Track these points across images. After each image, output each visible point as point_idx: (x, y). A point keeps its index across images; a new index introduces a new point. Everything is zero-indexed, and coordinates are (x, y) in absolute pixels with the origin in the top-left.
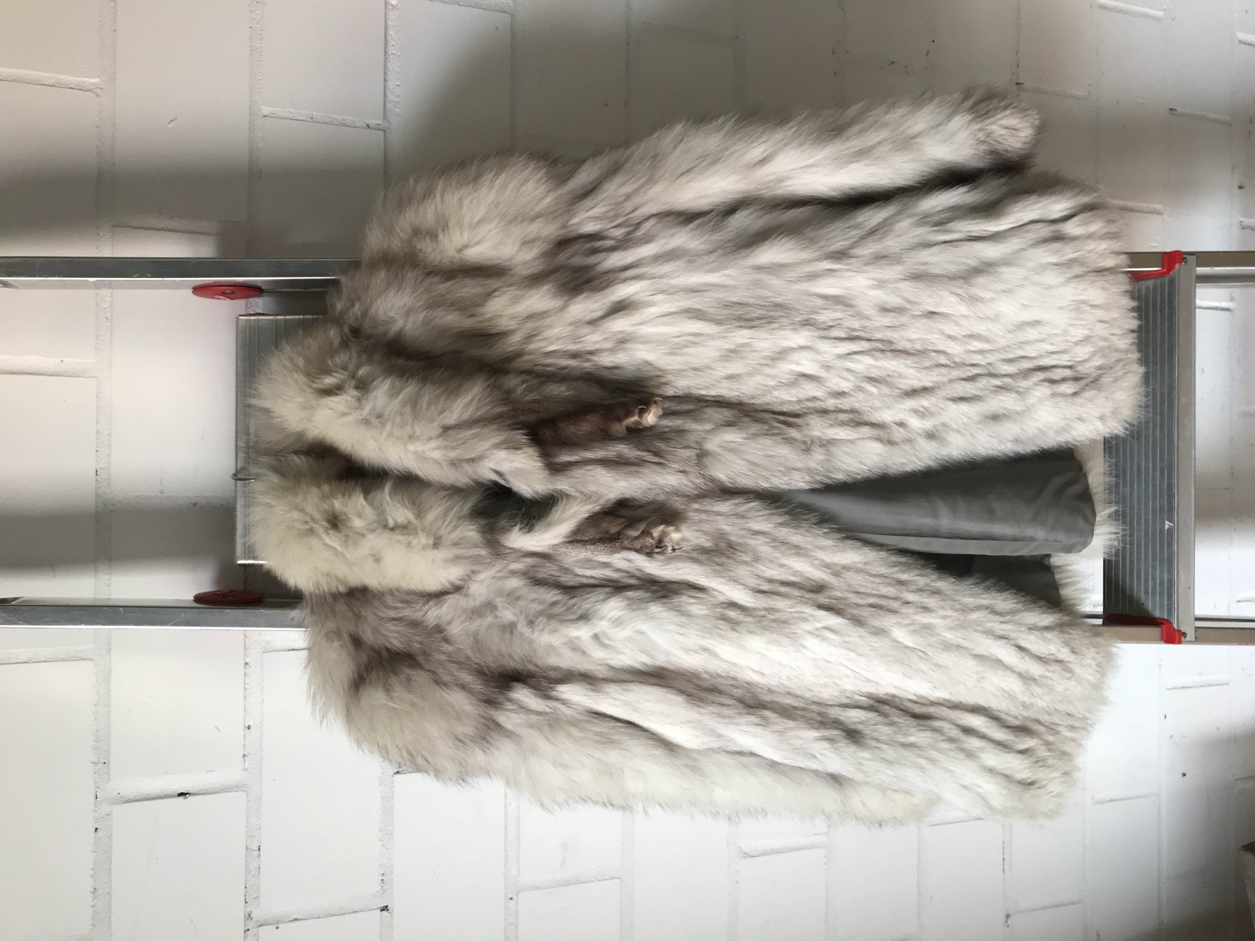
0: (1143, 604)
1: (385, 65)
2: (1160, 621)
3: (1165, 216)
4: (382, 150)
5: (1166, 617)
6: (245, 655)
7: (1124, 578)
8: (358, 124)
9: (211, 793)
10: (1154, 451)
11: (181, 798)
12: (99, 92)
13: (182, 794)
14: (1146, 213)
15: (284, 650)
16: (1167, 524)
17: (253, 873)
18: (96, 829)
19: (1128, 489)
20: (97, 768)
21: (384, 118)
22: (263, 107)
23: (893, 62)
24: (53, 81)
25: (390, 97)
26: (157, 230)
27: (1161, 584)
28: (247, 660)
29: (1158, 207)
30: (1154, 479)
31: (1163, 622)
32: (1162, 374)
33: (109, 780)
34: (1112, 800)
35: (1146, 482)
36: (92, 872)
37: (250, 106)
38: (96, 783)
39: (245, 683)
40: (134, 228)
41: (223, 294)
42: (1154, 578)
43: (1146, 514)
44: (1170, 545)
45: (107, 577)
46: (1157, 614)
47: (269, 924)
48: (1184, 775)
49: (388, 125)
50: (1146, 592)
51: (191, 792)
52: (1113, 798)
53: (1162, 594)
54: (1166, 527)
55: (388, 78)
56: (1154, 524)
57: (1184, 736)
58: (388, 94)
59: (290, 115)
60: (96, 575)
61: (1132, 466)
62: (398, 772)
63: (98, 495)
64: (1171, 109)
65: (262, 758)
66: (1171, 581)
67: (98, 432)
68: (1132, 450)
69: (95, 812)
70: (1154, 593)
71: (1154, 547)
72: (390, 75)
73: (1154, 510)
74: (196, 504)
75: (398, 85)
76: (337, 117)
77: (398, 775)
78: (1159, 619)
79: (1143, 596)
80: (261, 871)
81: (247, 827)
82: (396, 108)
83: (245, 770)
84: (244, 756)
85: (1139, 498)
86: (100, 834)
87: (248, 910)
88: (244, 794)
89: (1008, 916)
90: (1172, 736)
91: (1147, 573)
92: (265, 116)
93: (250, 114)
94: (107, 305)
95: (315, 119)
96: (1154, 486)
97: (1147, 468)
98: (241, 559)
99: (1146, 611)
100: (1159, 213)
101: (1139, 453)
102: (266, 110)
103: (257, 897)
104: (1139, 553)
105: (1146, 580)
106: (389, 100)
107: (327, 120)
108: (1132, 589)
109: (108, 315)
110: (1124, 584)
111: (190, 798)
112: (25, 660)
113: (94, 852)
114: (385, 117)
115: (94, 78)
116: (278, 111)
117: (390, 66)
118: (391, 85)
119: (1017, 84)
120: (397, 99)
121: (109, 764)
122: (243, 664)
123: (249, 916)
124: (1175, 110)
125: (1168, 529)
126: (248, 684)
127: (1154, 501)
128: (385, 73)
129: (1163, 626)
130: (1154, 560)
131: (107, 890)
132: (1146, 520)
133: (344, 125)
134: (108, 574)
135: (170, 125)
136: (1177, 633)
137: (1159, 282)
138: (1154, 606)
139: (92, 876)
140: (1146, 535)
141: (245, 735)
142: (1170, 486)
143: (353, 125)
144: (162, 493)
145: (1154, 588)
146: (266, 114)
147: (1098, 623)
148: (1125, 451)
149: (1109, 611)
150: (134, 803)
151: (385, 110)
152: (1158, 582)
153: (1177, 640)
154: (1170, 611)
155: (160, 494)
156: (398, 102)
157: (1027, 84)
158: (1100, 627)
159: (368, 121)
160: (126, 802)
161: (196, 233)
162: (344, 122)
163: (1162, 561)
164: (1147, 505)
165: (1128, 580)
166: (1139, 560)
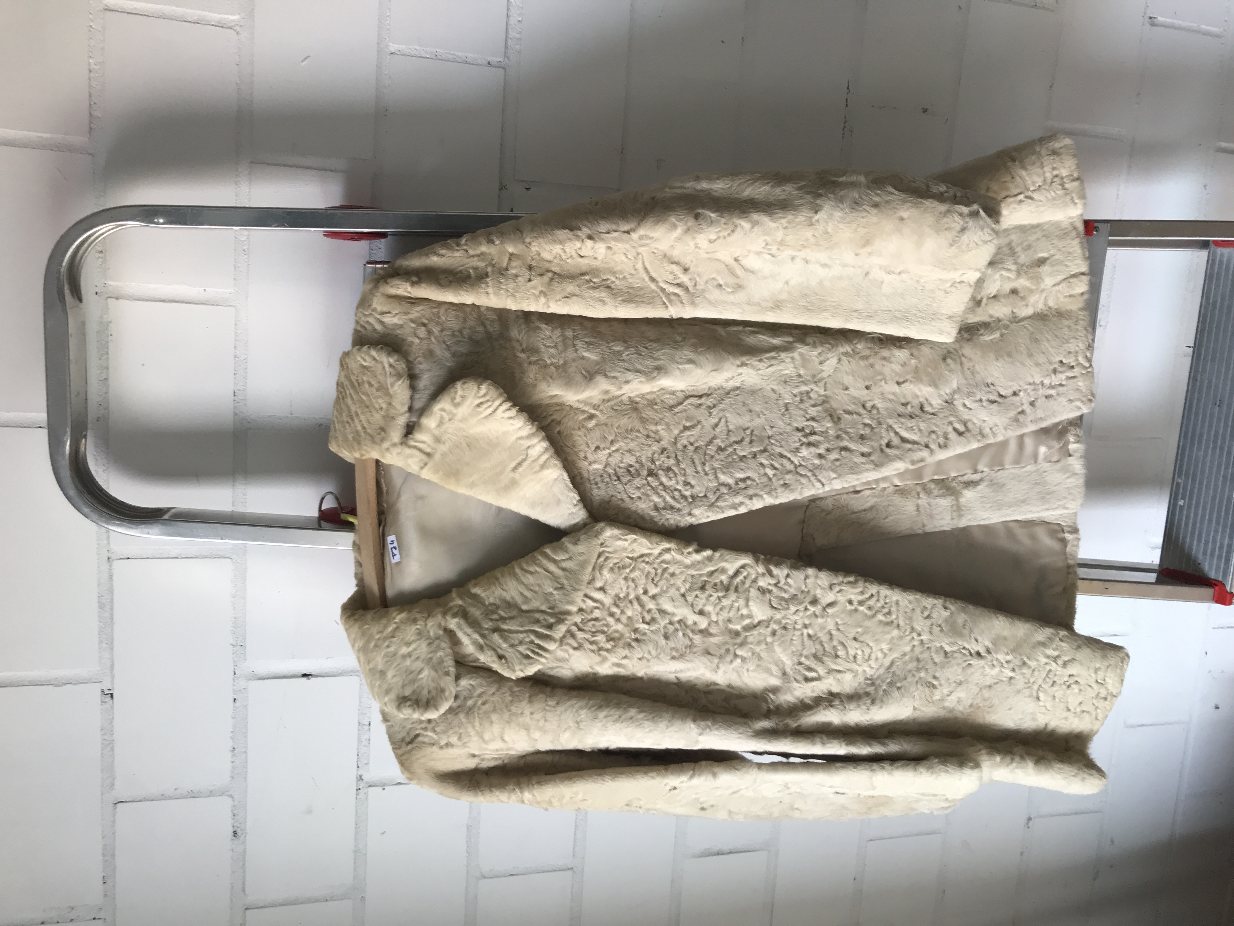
0: (1199, 564)
1: (508, 1)
2: (1213, 582)
4: (502, 88)
5: (1220, 579)
7: (1184, 537)
8: (480, 62)
9: (330, 676)
11: (306, 679)
12: (238, 29)
13: (305, 675)
17: (364, 744)
18: (235, 699)
19: (1202, 453)
20: (235, 649)
22: (391, 44)
24: (196, 18)
25: (512, 34)
27: (1221, 547)
31: (1217, 583)
33: (245, 660)
34: (1143, 725)
35: (1222, 449)
36: (231, 735)
37: (378, 43)
38: (234, 662)
40: (269, 164)
42: (1214, 541)
43: (1217, 480)
45: (243, 487)
46: (1212, 575)
47: (377, 786)
48: (1217, 707)
49: (508, 62)
50: (1205, 553)
51: (313, 674)
52: (1144, 723)
53: (1220, 557)
55: (510, 14)
56: (1223, 491)
57: (1222, 672)
58: (510, 30)
59: (415, 52)
60: (234, 485)
61: (1209, 431)
63: (235, 414)
67: (236, 357)
68: (1212, 415)
69: (234, 685)
70: (1212, 555)
71: (1219, 512)
72: (513, 11)
75: (519, 21)
76: (459, 54)
78: (1214, 580)
79: (1200, 557)
80: (371, 743)
81: (360, 706)
82: (517, 44)
85: (1212, 462)
86: (238, 703)
87: (360, 773)
88: (358, 678)
89: (1030, 819)
90: (1210, 671)
91: (1208, 535)
92: (392, 53)
93: (378, 52)
94: (244, 238)
95: (440, 57)
97: (1224, 436)
99: (1201, 571)
101: (1219, 419)
102: (393, 47)
103: (367, 764)
104: (1203, 516)
105: (1207, 543)
106: (510, 36)
107: (450, 56)
108: (1190, 548)
109: (245, 248)
110: (1184, 543)
111: (313, 680)
112: (176, 556)
113: (233, 718)
114: (506, 55)
115: (233, 14)
116: (403, 47)
118: (513, 21)
119: (1151, 18)
120: (518, 36)
121: (245, 647)
123: (360, 778)
127: (1226, 469)
128: (508, 9)
129: (1217, 588)
130: (1218, 523)
131: (244, 750)
132: (1216, 485)
133: (466, 62)
134: (244, 484)
135: (304, 63)
136: (1228, 596)
138: (1210, 567)
139: (232, 738)
140: (1214, 498)
143: (475, 63)
145: (1213, 550)
146: (393, 51)
147: (1152, 577)
148: (1204, 415)
149: (1165, 567)
150: (266, 680)
151: (506, 47)
152: (1218, 544)
153: (1227, 602)
154: (1225, 574)
155: (290, 416)
156: (519, 39)
157: (1160, 19)
158: (1153, 581)
159: (489, 59)
160: (259, 679)
161: (325, 170)
162: (467, 60)
163: (1225, 527)
164: (1218, 471)
165: (1188, 539)
166: (1202, 521)
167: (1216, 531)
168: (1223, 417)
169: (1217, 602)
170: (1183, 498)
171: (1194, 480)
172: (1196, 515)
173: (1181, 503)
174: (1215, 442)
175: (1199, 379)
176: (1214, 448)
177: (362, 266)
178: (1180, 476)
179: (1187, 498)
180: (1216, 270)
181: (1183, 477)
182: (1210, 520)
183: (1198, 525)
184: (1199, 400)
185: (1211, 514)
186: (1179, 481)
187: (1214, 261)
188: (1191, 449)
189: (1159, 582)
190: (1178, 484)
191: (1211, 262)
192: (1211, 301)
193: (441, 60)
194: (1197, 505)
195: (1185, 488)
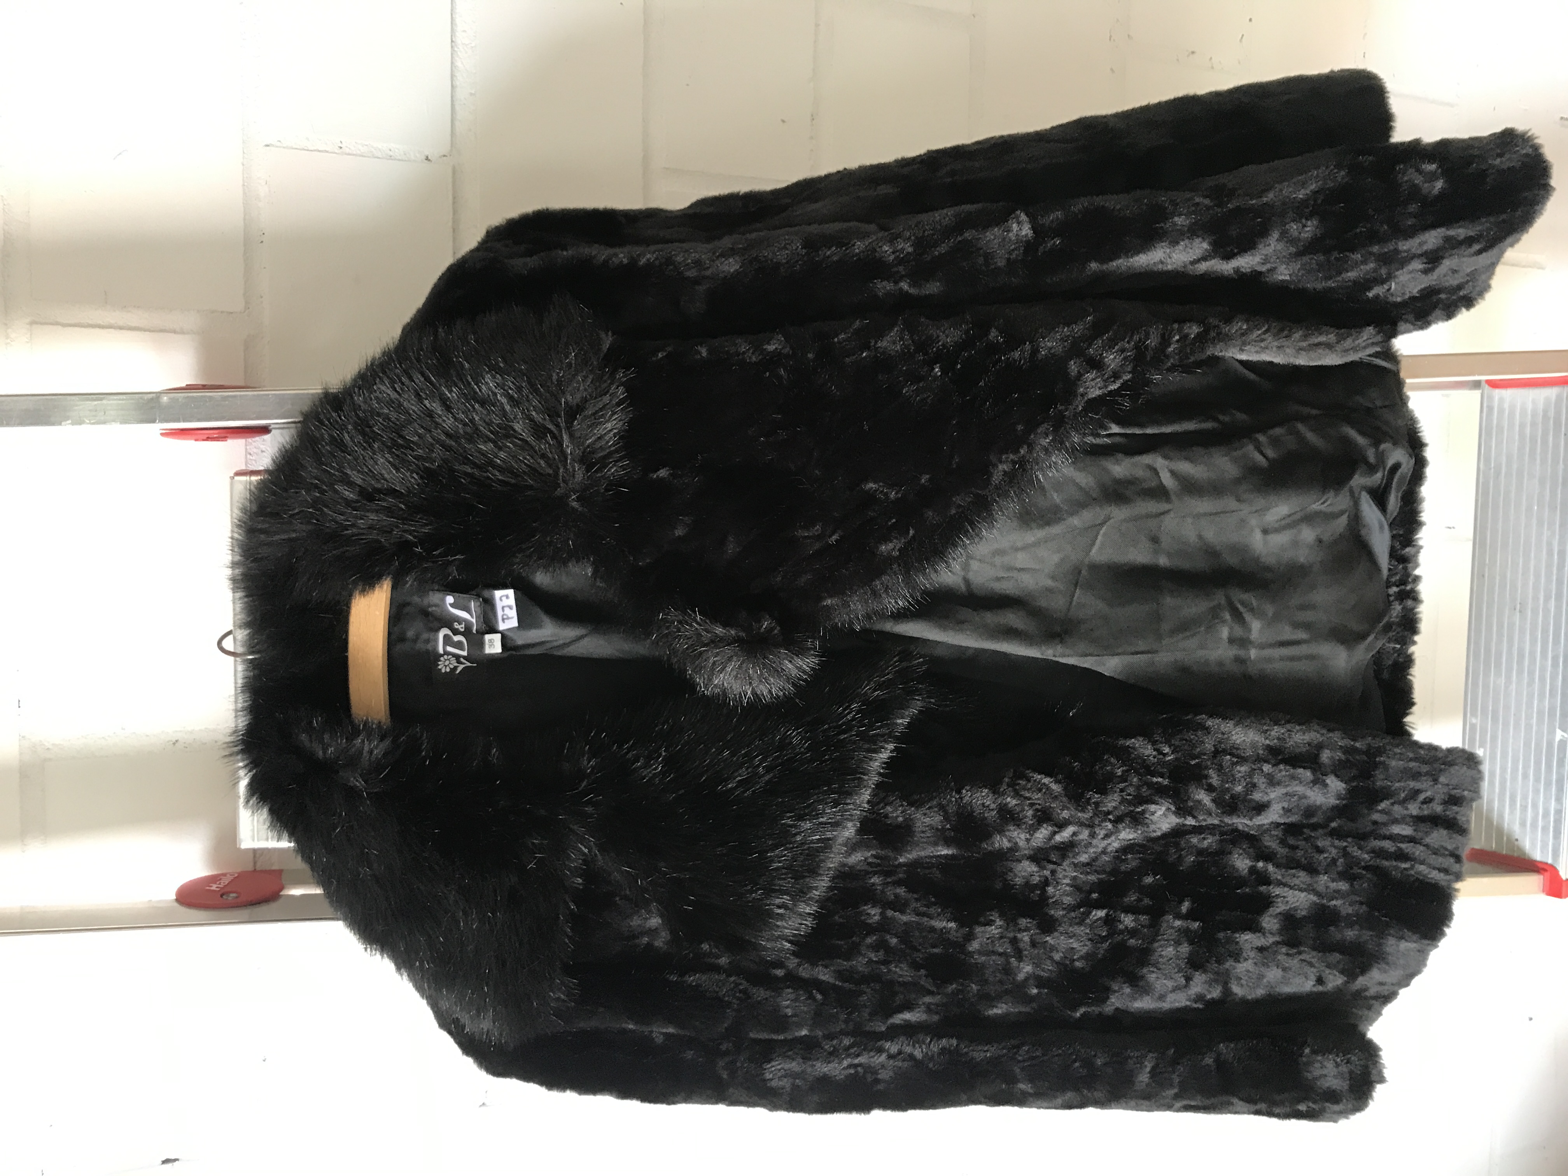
0: (1517, 840)
1: (452, 63)
2: (1540, 866)
3: (1547, 271)
5: (1550, 861)
7: (1490, 802)
8: (412, 157)
10: (1545, 631)
13: (166, 1161)
14: (1524, 267)
16: (1559, 734)
19: (1503, 680)
22: (265, 133)
23: (1193, 52)
25: (461, 113)
26: (101, 327)
27: (1546, 814)
29: (1539, 257)
30: (1543, 669)
31: (1545, 867)
35: (1531, 673)
37: (243, 129)
42: (1535, 806)
43: (1529, 717)
46: (1538, 856)
49: (458, 156)
50: (1523, 824)
51: (180, 1157)
53: (1545, 829)
54: (1558, 738)
56: (1539, 733)
58: (457, 108)
59: (307, 143)
61: (1510, 649)
66: (1559, 812)
68: (1511, 626)
70: (1534, 825)
71: (1537, 763)
73: (1540, 713)
74: (176, 741)
75: (471, 94)
76: (380, 145)
78: (1541, 862)
79: (1517, 831)
82: (470, 130)
84: (258, 1100)
85: (1518, 694)
91: (1525, 798)
92: (267, 145)
93: (244, 142)
95: (347, 151)
96: (1542, 679)
97: (1532, 654)
98: (247, 842)
99: (1520, 849)
102: (269, 136)
104: (1515, 770)
105: (1524, 808)
106: (458, 118)
107: (364, 149)
108: (1501, 817)
110: (1490, 810)
111: (180, 1167)
114: (453, 145)
116: (287, 136)
117: (460, 67)
118: (461, 94)
120: (472, 117)
121: (58, 1127)
125: (1561, 741)
127: (1541, 701)
128: (453, 75)
129: (1547, 875)
130: (1537, 780)
132: (1529, 727)
133: (391, 158)
138: (1533, 844)
140: (1527, 744)
141: (258, 1071)
143: (404, 158)
145: (1535, 818)
146: (269, 142)
148: (1500, 627)
151: (453, 134)
152: (1541, 811)
154: (1556, 853)
156: (473, 122)
159: (427, 150)
161: (162, 331)
162: (391, 153)
163: (1548, 784)
164: (1530, 705)
165: (1496, 804)
166: (1514, 778)
167: (1536, 791)
168: (1528, 626)
169: (1549, 895)
170: (1482, 745)
171: (1495, 719)
172: (1503, 769)
174: (1520, 662)
175: (1486, 575)
176: (1520, 672)
177: (229, 480)
178: (1474, 714)
179: (1488, 746)
180: (1495, 422)
181: (1479, 714)
182: (1525, 776)
183: (1508, 783)
184: (1489, 604)
185: (1526, 767)
186: (1474, 721)
187: (1490, 409)
188: (1487, 675)
190: (1473, 726)
191: (1486, 409)
192: (1493, 465)
193: (349, 154)
194: (1504, 754)
195: (1484, 731)
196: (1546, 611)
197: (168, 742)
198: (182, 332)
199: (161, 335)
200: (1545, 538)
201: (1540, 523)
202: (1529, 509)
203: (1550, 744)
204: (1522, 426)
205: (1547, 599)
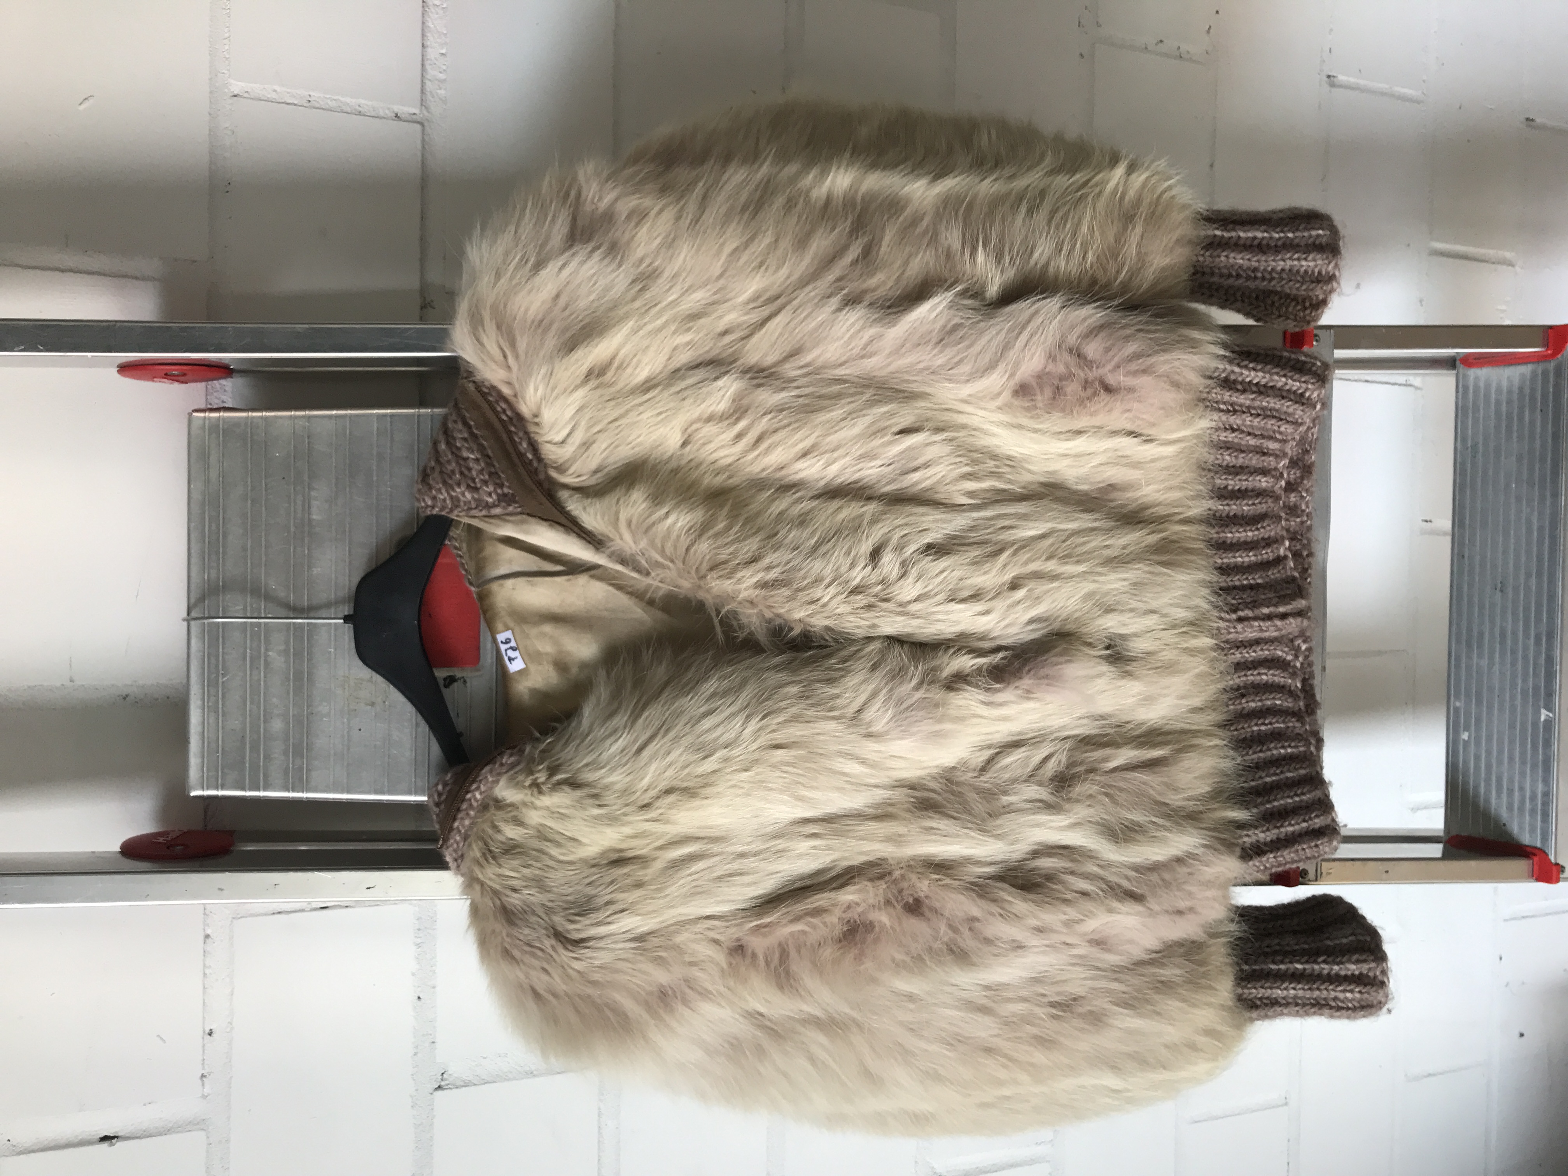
0: (1504, 825)
1: (423, 23)
2: (1529, 849)
3: (1517, 268)
4: (419, 154)
5: (1539, 845)
6: (206, 924)
7: (1476, 787)
8: (382, 114)
9: (150, 1136)
10: (1527, 609)
11: (105, 1146)
13: (105, 1139)
14: (1494, 263)
15: (266, 914)
16: (1544, 714)
19: (1486, 661)
21: (422, 105)
22: (232, 81)
23: (1161, 41)
25: (431, 72)
26: (63, 271)
27: (1533, 798)
28: (209, 932)
29: (1508, 255)
30: (1526, 648)
31: (1534, 851)
32: (1542, 499)
34: (1430, 1075)
35: (1514, 652)
37: (210, 79)
39: (205, 965)
40: (25, 267)
41: (167, 376)
42: (1522, 789)
43: (1513, 698)
44: (1547, 743)
46: (1526, 839)
48: (1522, 1035)
49: (426, 114)
50: (1510, 808)
51: (119, 1134)
52: (1431, 1072)
53: (1533, 811)
54: (1543, 718)
55: (427, 43)
56: (1524, 714)
57: (1523, 983)
58: (428, 67)
59: (274, 96)
61: (1492, 629)
62: (440, 1087)
64: (1528, 119)
65: (231, 1077)
66: (1546, 794)
68: (1492, 605)
70: (1521, 809)
71: (1523, 745)
72: (431, 38)
73: (1524, 693)
74: (127, 696)
75: (442, 54)
76: (348, 100)
77: (440, 1092)
78: (1528, 846)
79: (1504, 814)
82: (440, 89)
83: (204, 1097)
84: (203, 1076)
85: (1502, 675)
88: (202, 1134)
90: (1507, 985)
91: (1511, 781)
92: (235, 96)
93: (212, 92)
95: (316, 104)
96: (1525, 658)
97: (1514, 633)
98: (195, 789)
99: (1508, 835)
100: (1511, 264)
101: (1504, 612)
102: (237, 86)
104: (1500, 752)
105: (1511, 792)
106: (428, 77)
107: (332, 104)
108: (1487, 801)
110: (1476, 795)
111: (119, 1145)
114: (423, 103)
116: (256, 88)
117: (430, 24)
118: (432, 53)
119: (1329, 77)
120: (442, 76)
122: (202, 938)
124: (1532, 120)
125: (1545, 721)
126: (210, 967)
127: (1525, 681)
128: (423, 35)
129: (1536, 859)
130: (1523, 762)
132: (1513, 708)
133: (360, 113)
135: (82, 107)
136: (1554, 868)
137: (1540, 368)
138: (1521, 828)
140: (1512, 727)
141: (204, 1045)
142: (1550, 660)
143: (373, 114)
144: (72, 681)
145: (1522, 802)
146: (236, 93)
147: (1436, 850)
148: (1481, 607)
149: (1454, 833)
150: (32, 1155)
151: (423, 91)
152: (1528, 794)
153: (1554, 878)
154: (1545, 837)
155: (68, 683)
156: (444, 81)
157: (1342, 78)
158: (1439, 855)
159: (397, 108)
160: (20, 1153)
161: (125, 276)
162: (360, 109)
163: (1534, 766)
164: (1513, 685)
165: (1482, 790)
166: (1500, 762)
167: (1523, 774)
168: (1510, 604)
169: (1538, 879)
170: (1467, 729)
171: (1479, 702)
172: (1489, 753)
173: (1465, 736)
174: (1503, 642)
175: (1466, 555)
176: (1503, 653)
177: (185, 416)
178: (1457, 697)
179: (1473, 728)
180: (1471, 399)
181: (1463, 697)
182: (1511, 759)
183: (1494, 767)
184: (1471, 586)
185: (1511, 750)
186: (1458, 704)
187: (1466, 388)
188: (1469, 657)
189: (1447, 856)
190: (1457, 710)
191: (1462, 390)
192: (1469, 445)
193: (318, 108)
194: (1489, 739)
195: (1468, 714)
196: (1527, 588)
197: (119, 696)
198: (144, 279)
199: (123, 280)
200: (1524, 516)
201: (1519, 499)
202: (1507, 486)
203: (1535, 724)
204: (1498, 403)
205: (1528, 575)
